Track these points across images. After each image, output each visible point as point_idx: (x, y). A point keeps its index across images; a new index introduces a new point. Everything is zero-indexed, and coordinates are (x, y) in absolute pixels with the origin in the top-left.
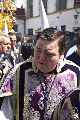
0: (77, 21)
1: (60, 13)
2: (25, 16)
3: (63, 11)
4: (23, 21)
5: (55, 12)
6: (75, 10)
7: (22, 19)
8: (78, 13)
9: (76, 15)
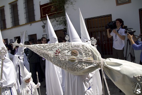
0: (45, 30)
1: (30, 24)
3: (33, 23)
5: (26, 24)
6: (42, 22)
8: (45, 24)
9: (44, 26)
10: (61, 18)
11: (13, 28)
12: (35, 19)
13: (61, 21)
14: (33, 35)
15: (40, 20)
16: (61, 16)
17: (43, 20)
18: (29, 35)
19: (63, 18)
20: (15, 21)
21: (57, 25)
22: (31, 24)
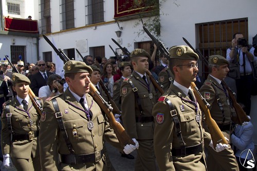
0: (121, 40)
1: (94, 28)
2: (38, 33)
3: (100, 25)
4: (35, 40)
5: (86, 27)
6: (116, 25)
7: (33, 37)
8: (122, 28)
9: (119, 31)
10: (151, 20)
11: (63, 32)
12: (103, 19)
13: (152, 25)
14: (98, 47)
15: (114, 20)
16: (152, 16)
17: (119, 20)
18: (90, 48)
19: (154, 20)
20: (67, 21)
21: (142, 33)
22: (96, 27)
